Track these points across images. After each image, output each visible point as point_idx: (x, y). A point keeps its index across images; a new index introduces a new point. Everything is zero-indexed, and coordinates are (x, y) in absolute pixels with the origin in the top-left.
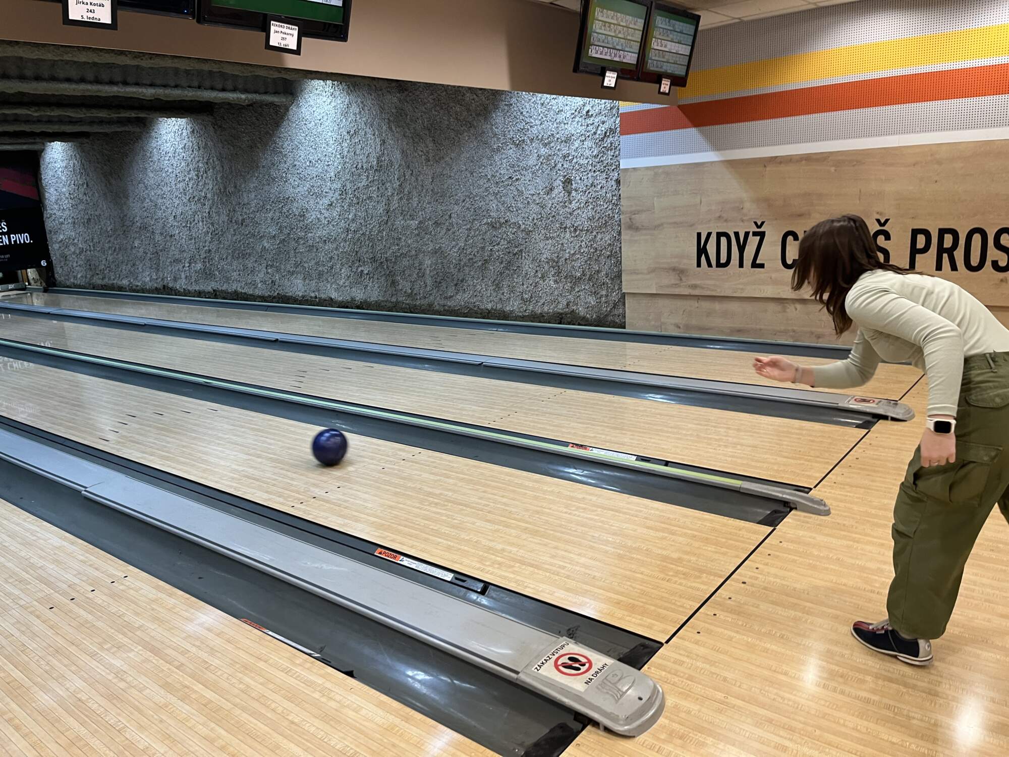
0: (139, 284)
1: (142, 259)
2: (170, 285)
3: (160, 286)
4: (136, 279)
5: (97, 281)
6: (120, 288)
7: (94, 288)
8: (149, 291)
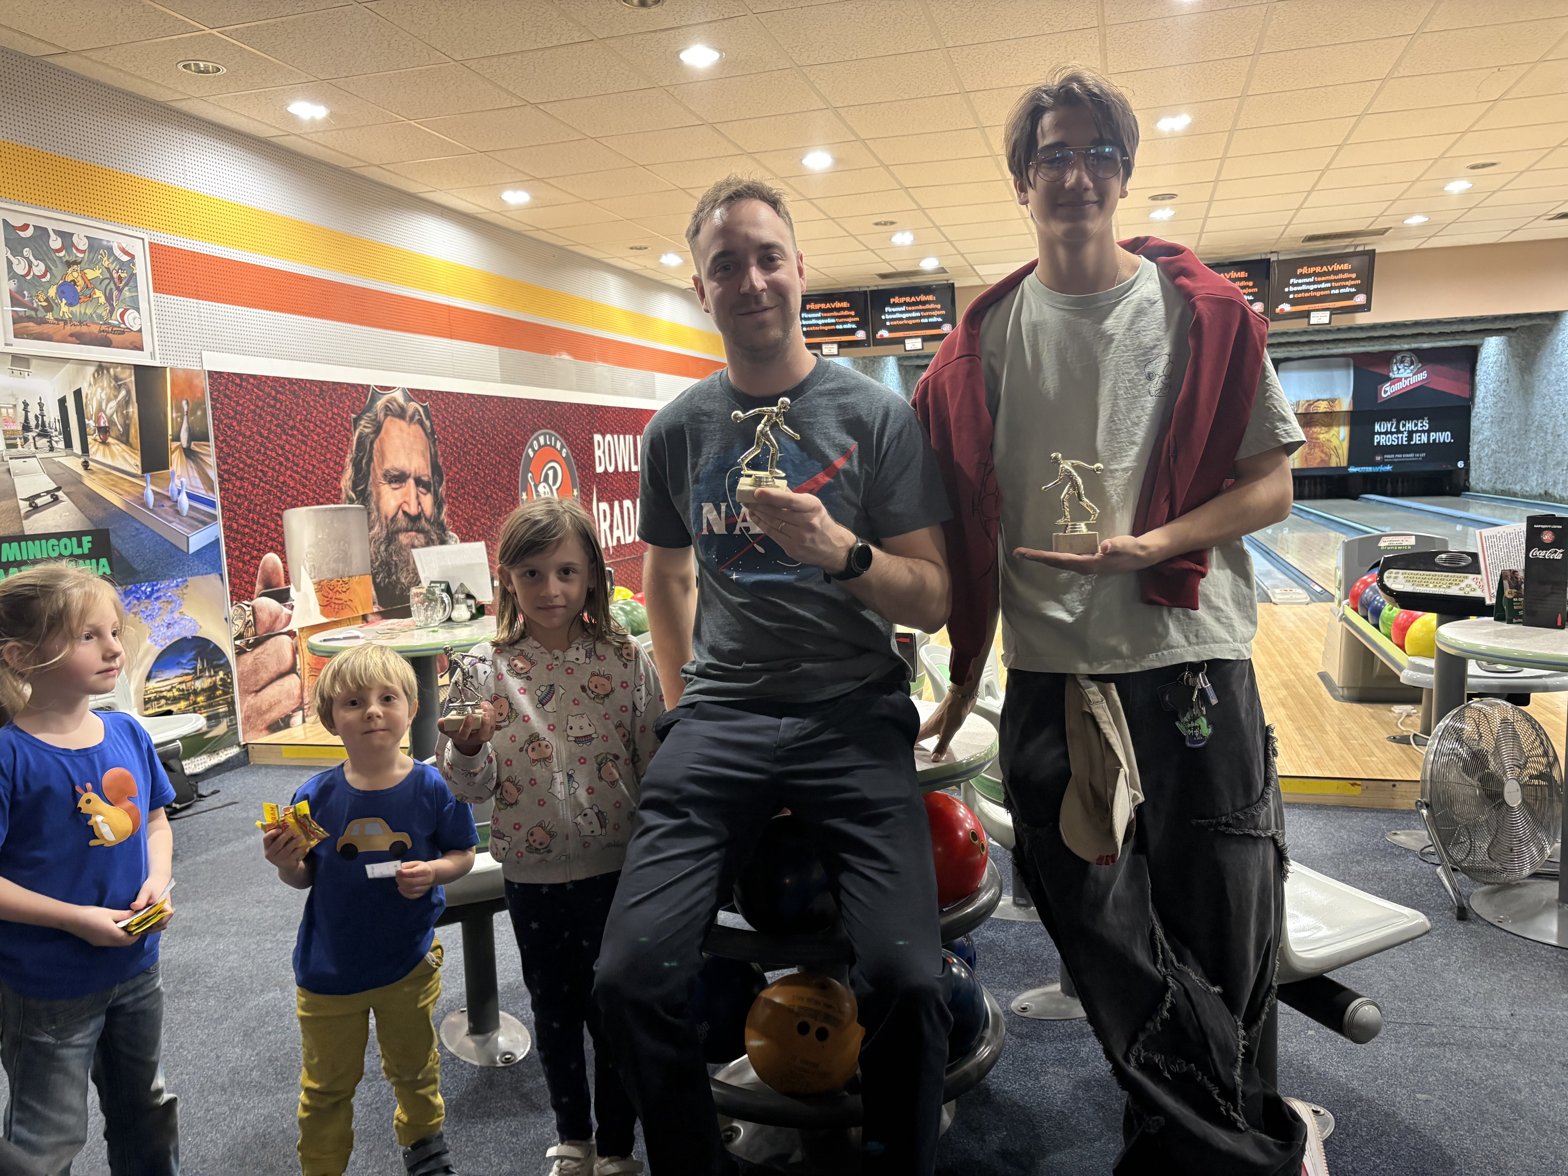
0: (1528, 489)
1: (1534, 462)
2: (1550, 491)
3: (1543, 492)
4: (1526, 483)
5: (1499, 486)
6: (1515, 495)
7: (1495, 494)
8: (1535, 497)
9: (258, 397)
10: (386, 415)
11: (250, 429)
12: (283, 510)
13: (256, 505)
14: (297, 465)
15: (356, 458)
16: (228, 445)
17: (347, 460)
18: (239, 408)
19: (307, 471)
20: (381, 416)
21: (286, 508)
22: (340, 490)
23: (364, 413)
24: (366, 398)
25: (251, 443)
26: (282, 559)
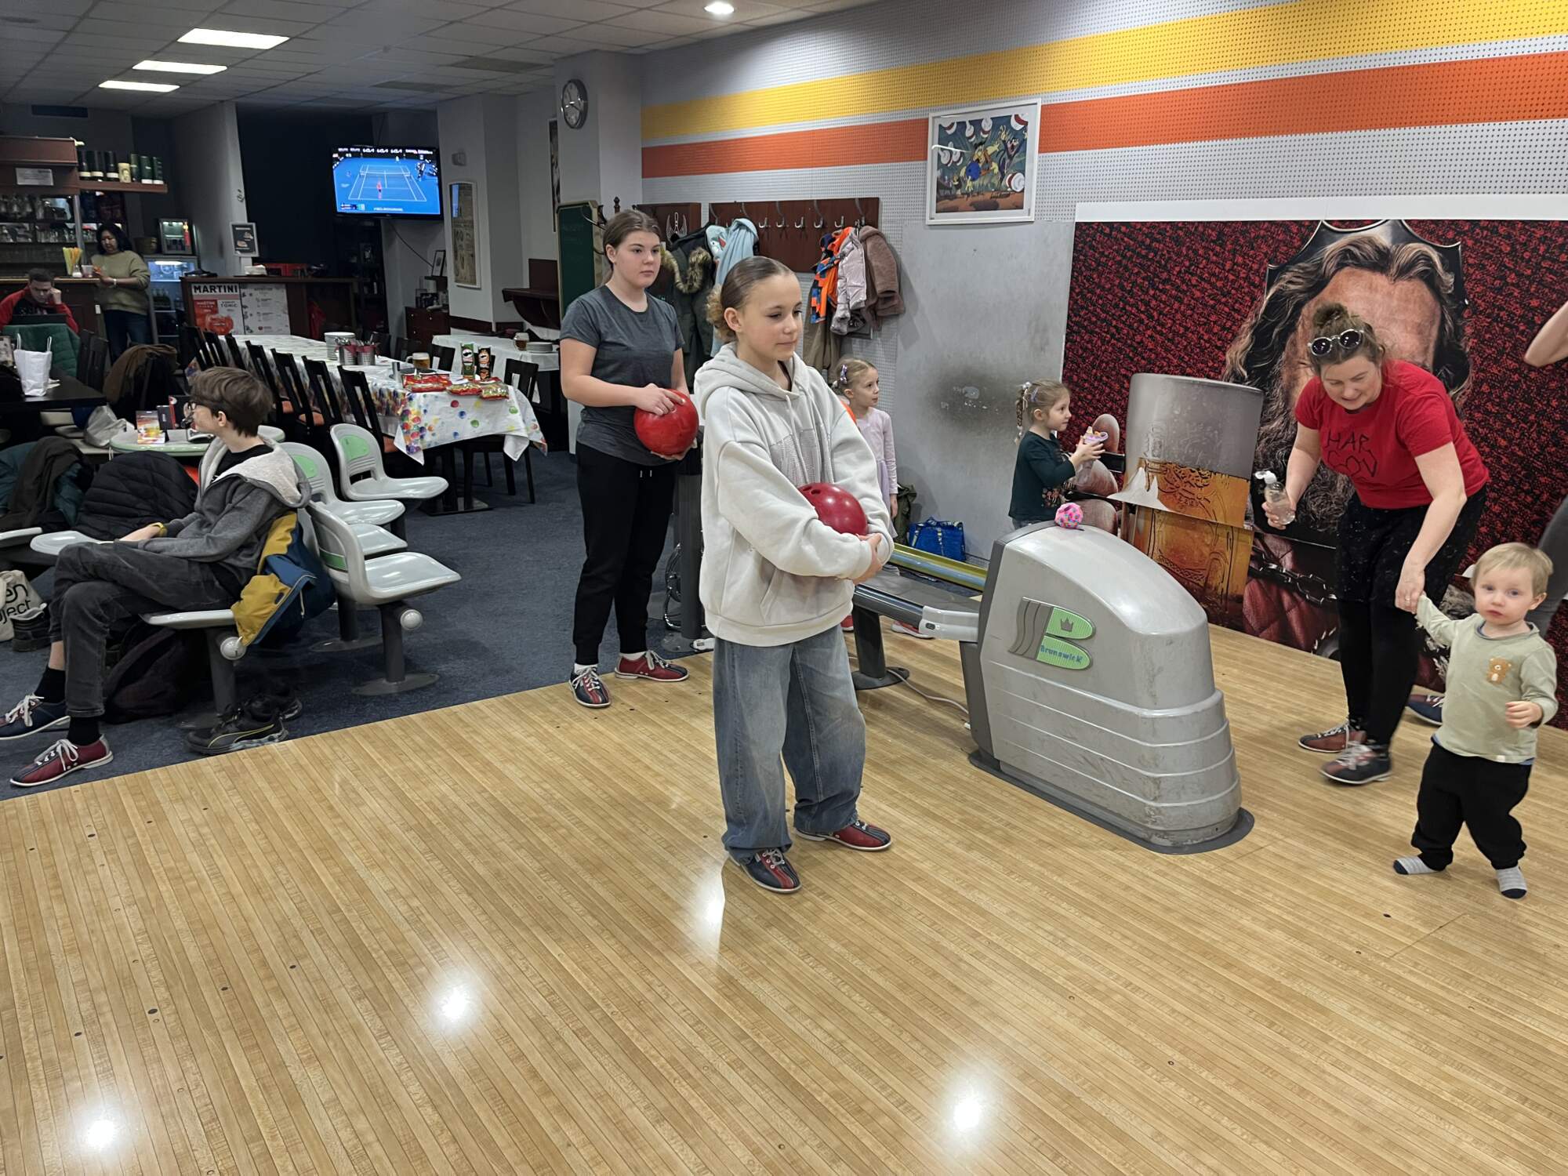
9: (1128, 247)
10: (1340, 266)
11: (1111, 281)
12: (1133, 373)
13: (1102, 362)
14: (1163, 325)
15: (1261, 325)
16: (1084, 297)
17: (1245, 326)
18: (1103, 260)
19: (1175, 333)
20: (1330, 267)
21: (1137, 372)
22: (1224, 363)
23: (1293, 261)
24: (1304, 241)
25: (1110, 297)
26: (1120, 424)
